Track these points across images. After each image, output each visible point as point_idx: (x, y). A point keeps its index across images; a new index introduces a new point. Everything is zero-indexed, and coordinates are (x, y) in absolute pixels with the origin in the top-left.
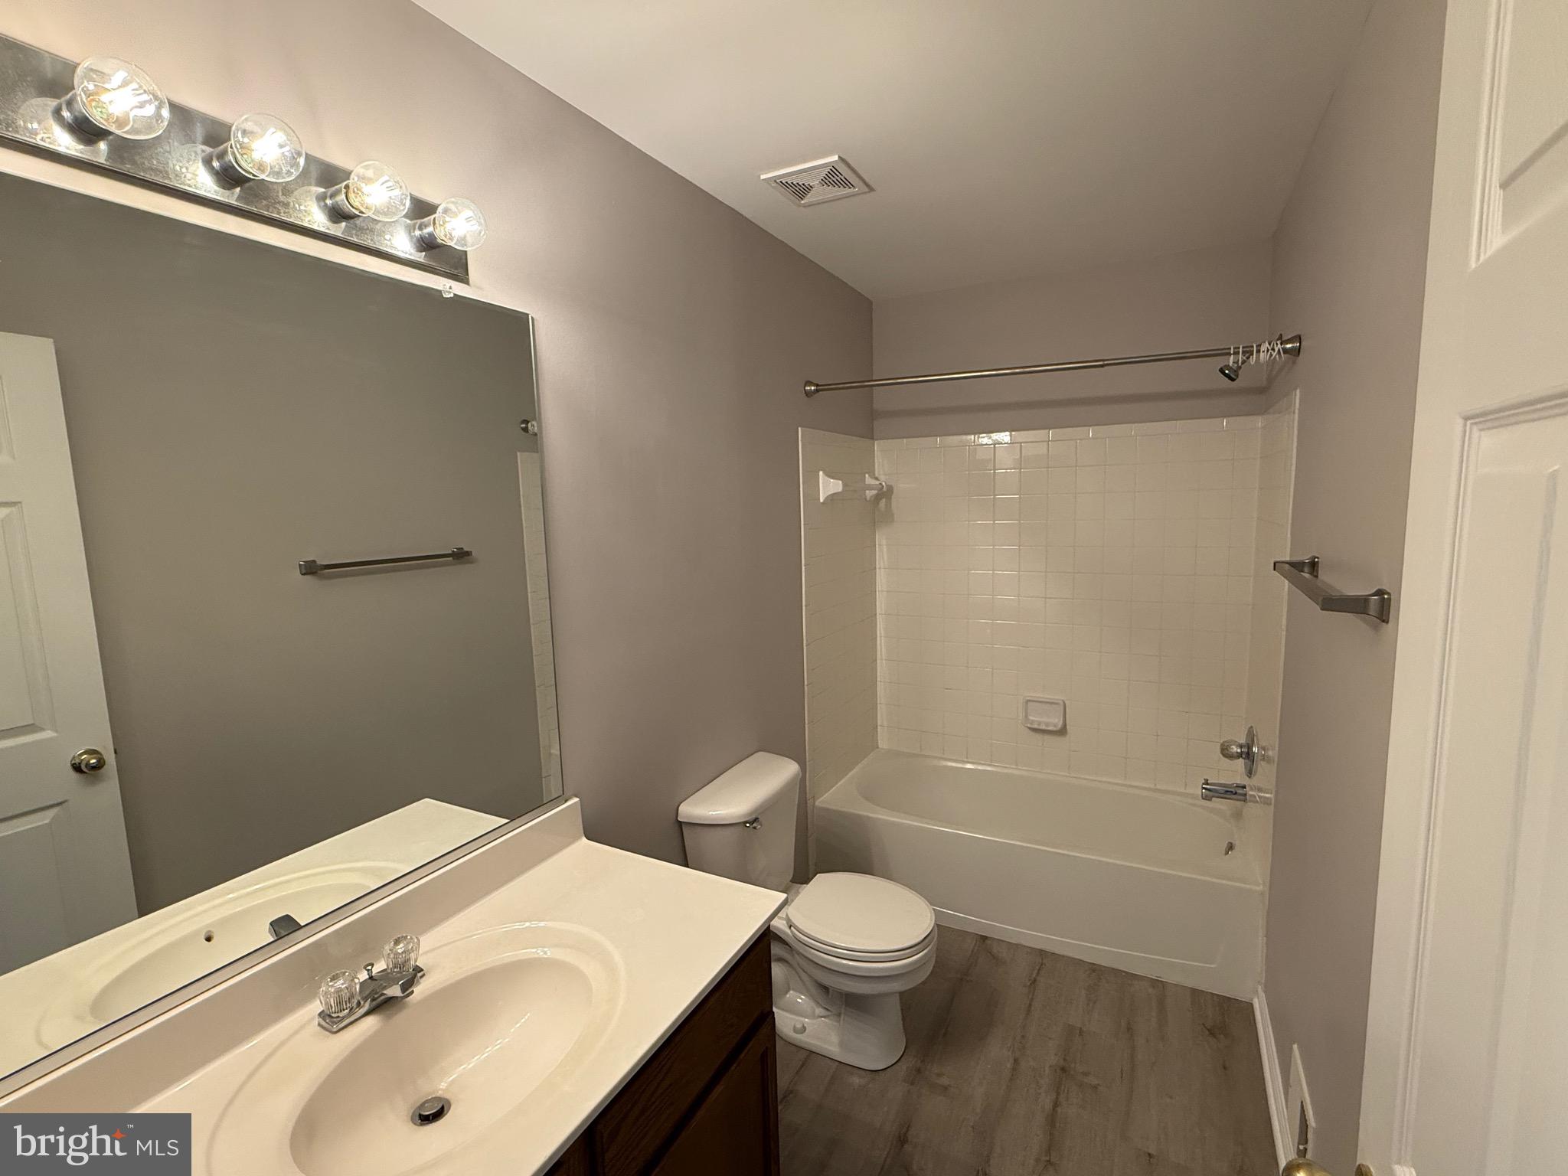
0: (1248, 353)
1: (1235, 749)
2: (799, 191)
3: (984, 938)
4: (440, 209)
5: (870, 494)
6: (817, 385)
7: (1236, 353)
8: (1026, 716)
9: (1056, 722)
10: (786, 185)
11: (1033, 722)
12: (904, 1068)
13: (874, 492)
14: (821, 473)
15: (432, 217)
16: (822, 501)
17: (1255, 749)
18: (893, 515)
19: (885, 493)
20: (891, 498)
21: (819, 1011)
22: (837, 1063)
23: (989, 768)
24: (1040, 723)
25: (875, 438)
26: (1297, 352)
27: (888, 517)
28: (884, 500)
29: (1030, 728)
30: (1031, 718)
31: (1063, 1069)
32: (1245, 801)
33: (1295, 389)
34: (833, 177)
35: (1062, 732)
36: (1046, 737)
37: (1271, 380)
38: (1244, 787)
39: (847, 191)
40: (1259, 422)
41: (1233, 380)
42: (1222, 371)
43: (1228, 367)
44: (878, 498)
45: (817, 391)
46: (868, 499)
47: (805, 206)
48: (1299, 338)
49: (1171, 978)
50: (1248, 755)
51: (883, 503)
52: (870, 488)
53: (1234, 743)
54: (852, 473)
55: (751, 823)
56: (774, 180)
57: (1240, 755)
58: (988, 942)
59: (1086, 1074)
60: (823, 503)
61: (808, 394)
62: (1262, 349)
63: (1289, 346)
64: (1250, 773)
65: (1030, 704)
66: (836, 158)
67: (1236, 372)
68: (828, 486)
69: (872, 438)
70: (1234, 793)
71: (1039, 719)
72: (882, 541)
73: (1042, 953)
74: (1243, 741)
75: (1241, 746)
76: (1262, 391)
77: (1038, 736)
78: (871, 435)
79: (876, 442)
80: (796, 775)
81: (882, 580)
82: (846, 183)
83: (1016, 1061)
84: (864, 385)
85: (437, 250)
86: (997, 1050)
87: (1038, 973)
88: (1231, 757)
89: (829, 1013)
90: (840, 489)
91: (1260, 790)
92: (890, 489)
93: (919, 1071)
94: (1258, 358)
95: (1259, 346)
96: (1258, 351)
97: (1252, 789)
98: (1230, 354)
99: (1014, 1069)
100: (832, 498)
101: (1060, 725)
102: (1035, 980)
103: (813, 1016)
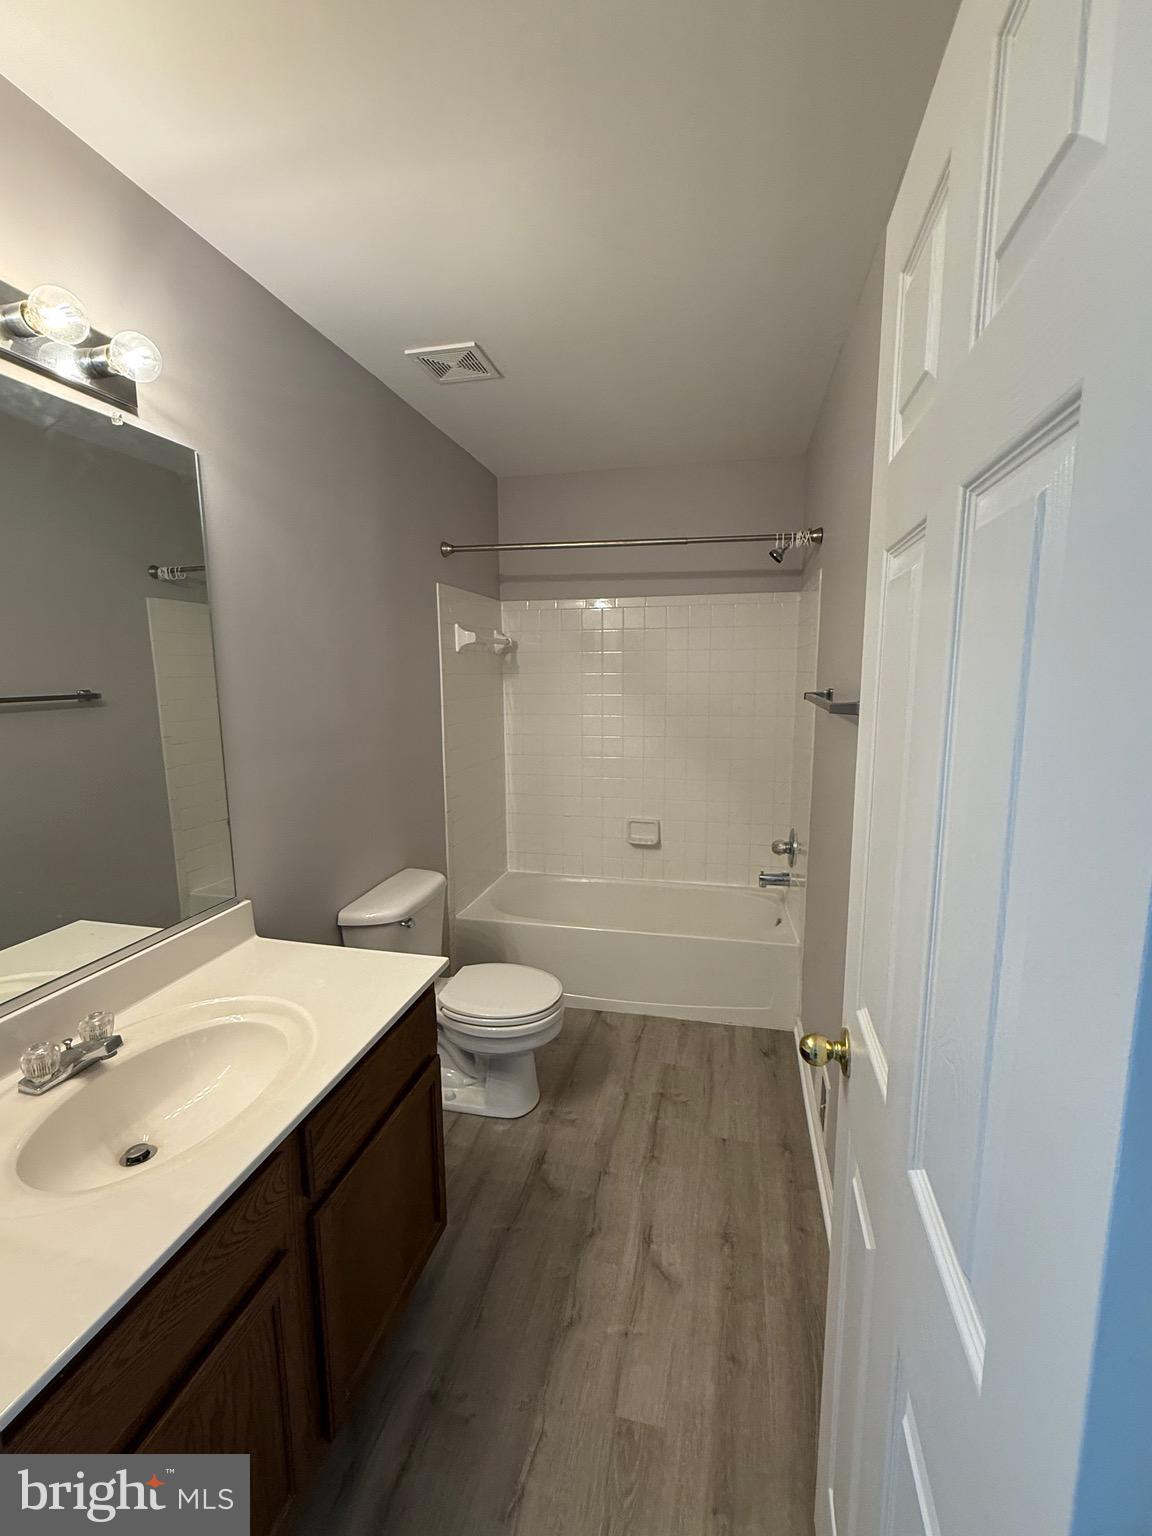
0: (788, 539)
1: (782, 847)
2: (440, 369)
3: (599, 1012)
4: (113, 342)
5: (498, 647)
6: (453, 547)
7: (780, 539)
8: (630, 834)
9: (651, 839)
10: (427, 362)
11: (634, 839)
12: (540, 1112)
13: (502, 646)
14: (456, 625)
15: (105, 347)
16: (457, 650)
17: (795, 845)
18: (518, 667)
19: (511, 648)
20: (515, 653)
21: (467, 1081)
22: (483, 1119)
23: (601, 881)
24: (640, 840)
25: (501, 598)
26: (819, 540)
27: (514, 669)
28: (509, 655)
29: (633, 845)
30: (633, 836)
31: (662, 1094)
32: (789, 885)
33: (819, 569)
34: (469, 360)
35: (657, 846)
36: (646, 852)
37: (805, 563)
38: (788, 875)
39: (481, 375)
40: (797, 596)
41: (779, 562)
42: (771, 554)
43: (776, 552)
44: (505, 652)
45: (452, 552)
46: (496, 651)
47: (443, 384)
48: (821, 530)
49: (737, 1022)
50: (790, 851)
51: (508, 657)
52: (499, 642)
53: (781, 842)
54: (484, 628)
55: (407, 922)
56: (417, 356)
57: (785, 851)
58: (603, 1015)
59: (678, 1095)
60: (459, 653)
61: (444, 554)
62: (798, 537)
63: (815, 535)
64: (792, 863)
65: (633, 825)
66: (473, 344)
67: (781, 556)
68: (463, 638)
69: (498, 599)
70: (781, 880)
71: (640, 836)
72: (508, 687)
73: (645, 1018)
74: (787, 840)
75: (786, 844)
76: (799, 573)
77: (639, 851)
78: (497, 596)
79: (502, 603)
80: (440, 886)
81: (508, 723)
82: (479, 367)
83: (627, 1094)
84: (492, 548)
85: (108, 379)
86: (612, 1089)
87: (642, 1033)
88: (778, 852)
89: (474, 1081)
90: (474, 640)
91: (798, 876)
92: (515, 645)
93: (551, 1113)
94: (794, 545)
95: (795, 534)
96: (795, 539)
97: (793, 876)
98: (776, 539)
99: (626, 1100)
100: (466, 648)
101: (655, 842)
102: (640, 1037)
103: (462, 1086)
